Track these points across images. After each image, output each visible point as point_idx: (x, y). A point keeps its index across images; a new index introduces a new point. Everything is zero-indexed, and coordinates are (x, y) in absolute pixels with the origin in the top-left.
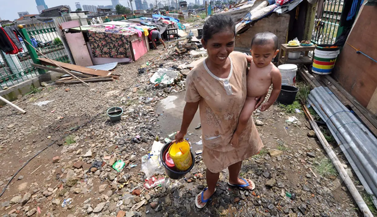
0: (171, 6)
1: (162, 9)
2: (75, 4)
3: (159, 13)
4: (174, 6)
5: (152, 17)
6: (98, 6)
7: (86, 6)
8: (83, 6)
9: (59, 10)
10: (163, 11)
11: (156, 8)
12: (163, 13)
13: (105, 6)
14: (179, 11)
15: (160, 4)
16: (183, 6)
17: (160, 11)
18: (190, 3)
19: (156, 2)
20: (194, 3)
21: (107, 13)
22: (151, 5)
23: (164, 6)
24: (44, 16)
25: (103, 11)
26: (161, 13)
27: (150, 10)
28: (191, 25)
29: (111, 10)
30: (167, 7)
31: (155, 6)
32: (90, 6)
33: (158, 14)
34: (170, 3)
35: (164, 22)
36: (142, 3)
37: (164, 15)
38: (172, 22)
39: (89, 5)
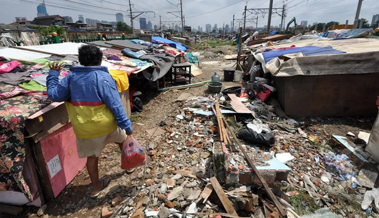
0: (175, 30)
1: (166, 31)
2: (78, 17)
3: (163, 35)
4: (178, 30)
5: (150, 40)
6: (102, 21)
7: (89, 19)
8: (86, 19)
9: (54, 19)
10: (167, 33)
11: (160, 30)
12: (167, 36)
13: (108, 22)
14: (185, 36)
15: (164, 26)
16: (187, 31)
17: (164, 33)
18: (193, 29)
19: (161, 24)
20: (198, 29)
21: (107, 29)
22: (155, 26)
23: (168, 28)
24: (36, 23)
25: (104, 27)
26: (165, 36)
27: (154, 31)
28: (201, 55)
29: (112, 26)
30: (171, 30)
31: (159, 28)
32: (94, 20)
33: (160, 36)
34: (174, 27)
35: (169, 52)
36: (147, 23)
37: (168, 39)
38: (180, 51)
39: (92, 19)
